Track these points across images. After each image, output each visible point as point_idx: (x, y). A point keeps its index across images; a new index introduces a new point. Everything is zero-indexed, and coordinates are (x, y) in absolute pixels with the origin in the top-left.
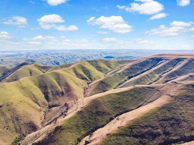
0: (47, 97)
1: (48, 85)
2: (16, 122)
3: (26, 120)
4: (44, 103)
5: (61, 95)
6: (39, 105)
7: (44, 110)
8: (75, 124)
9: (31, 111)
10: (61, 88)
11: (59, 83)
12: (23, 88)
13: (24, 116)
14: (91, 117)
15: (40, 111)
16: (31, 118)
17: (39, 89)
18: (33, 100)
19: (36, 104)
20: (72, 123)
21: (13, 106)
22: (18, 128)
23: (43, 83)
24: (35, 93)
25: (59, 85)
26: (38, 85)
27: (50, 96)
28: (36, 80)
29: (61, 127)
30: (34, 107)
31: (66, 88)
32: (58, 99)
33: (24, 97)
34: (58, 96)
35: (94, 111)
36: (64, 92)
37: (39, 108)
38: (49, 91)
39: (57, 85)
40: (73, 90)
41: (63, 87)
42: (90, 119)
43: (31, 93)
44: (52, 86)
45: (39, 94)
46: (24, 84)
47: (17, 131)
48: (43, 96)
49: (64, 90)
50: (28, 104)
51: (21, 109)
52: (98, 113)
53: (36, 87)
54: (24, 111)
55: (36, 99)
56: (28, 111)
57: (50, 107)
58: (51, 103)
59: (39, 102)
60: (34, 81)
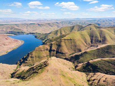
0: (92, 42)
1: (94, 36)
2: (75, 47)
3: (78, 48)
4: (89, 44)
5: (99, 42)
6: (87, 44)
7: (88, 47)
8: (94, 53)
9: (82, 45)
10: (101, 38)
11: (100, 36)
12: (82, 35)
13: (78, 46)
14: (103, 53)
15: (86, 46)
16: (81, 47)
17: (89, 37)
18: (84, 41)
19: (85, 43)
20: (92, 52)
21: (76, 41)
22: (75, 49)
23: (92, 34)
24: (86, 38)
25: (100, 37)
26: (89, 35)
27: (94, 41)
28: (89, 32)
29: (87, 52)
30: (84, 44)
31: (103, 39)
32: (97, 44)
33: (81, 39)
34: (97, 42)
35: (106, 51)
36: (101, 41)
37: (86, 45)
38: (94, 39)
39: (99, 36)
40: (107, 41)
41: (102, 38)
42: (102, 53)
43: (85, 38)
44: (96, 37)
45: (89, 39)
46: (83, 33)
47: (74, 50)
48: (90, 40)
49: (101, 40)
50: (82, 42)
51: (78, 43)
52: (107, 52)
53: (88, 35)
54: (79, 44)
55: (86, 41)
56: (80, 44)
57: (91, 46)
58: (92, 45)
59: (87, 42)
60: (88, 33)
